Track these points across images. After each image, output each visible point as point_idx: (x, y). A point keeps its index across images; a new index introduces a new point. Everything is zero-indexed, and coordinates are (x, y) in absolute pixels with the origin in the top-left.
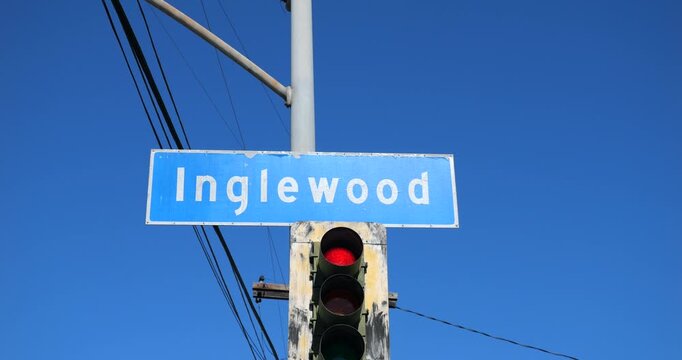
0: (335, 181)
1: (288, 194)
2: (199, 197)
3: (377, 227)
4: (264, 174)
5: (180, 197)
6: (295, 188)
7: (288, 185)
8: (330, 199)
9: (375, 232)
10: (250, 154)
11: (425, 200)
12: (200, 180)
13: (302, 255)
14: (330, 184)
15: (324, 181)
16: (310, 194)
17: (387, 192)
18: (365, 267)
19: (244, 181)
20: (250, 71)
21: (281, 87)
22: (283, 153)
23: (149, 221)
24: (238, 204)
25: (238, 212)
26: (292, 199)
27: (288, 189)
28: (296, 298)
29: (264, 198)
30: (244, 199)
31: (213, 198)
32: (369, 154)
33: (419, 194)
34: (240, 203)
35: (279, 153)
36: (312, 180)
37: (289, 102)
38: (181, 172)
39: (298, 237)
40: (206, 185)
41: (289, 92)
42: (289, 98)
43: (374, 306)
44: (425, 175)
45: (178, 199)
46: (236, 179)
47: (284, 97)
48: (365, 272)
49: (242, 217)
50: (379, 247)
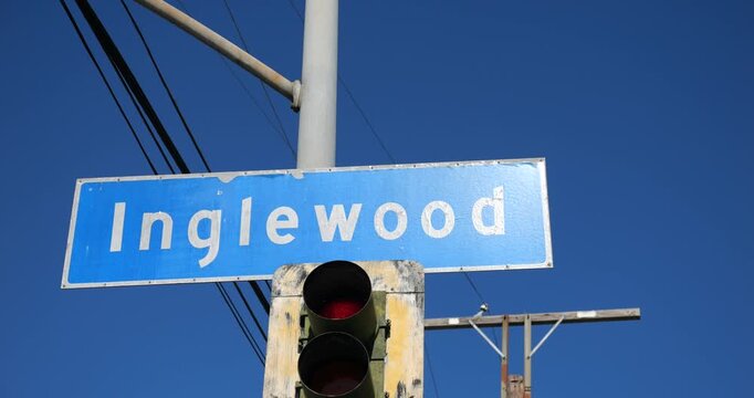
0: (356, 208)
1: (281, 232)
2: (144, 244)
3: (410, 266)
4: (247, 204)
5: (116, 245)
6: (293, 221)
7: (283, 218)
8: (346, 236)
9: (406, 274)
10: (226, 177)
11: (499, 228)
12: (149, 219)
13: (288, 315)
14: (347, 214)
15: (338, 209)
16: (317, 229)
17: (438, 220)
18: (387, 328)
19: (216, 216)
20: (239, 62)
21: (284, 82)
22: (278, 172)
23: (66, 283)
24: (205, 251)
25: (203, 263)
26: (288, 238)
27: (283, 225)
28: (274, 381)
29: (244, 239)
30: (213, 243)
31: (166, 243)
32: (411, 166)
33: (488, 221)
34: (208, 248)
35: (271, 172)
36: (320, 210)
37: (296, 104)
38: (120, 209)
39: (283, 289)
40: (157, 226)
41: (297, 87)
42: (296, 97)
43: (400, 388)
44: (498, 191)
45: (112, 249)
46: (204, 214)
47: (289, 96)
48: (387, 334)
49: (209, 270)
50: (413, 297)
